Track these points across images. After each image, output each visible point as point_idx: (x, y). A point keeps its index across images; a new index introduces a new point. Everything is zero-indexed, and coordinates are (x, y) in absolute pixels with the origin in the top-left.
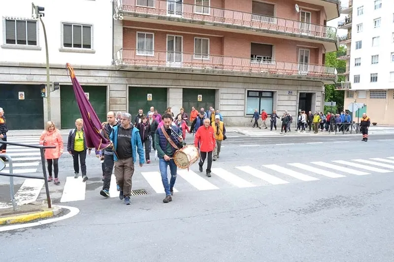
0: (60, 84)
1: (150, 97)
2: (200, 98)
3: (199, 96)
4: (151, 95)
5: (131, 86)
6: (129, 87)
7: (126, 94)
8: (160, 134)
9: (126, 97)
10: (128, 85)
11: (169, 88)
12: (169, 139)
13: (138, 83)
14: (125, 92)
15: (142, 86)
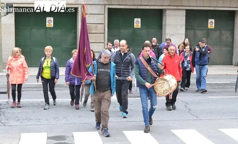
0: (14, 5)
1: (137, 23)
2: (211, 23)
3: (210, 20)
4: (139, 20)
5: (110, 7)
6: (109, 9)
7: (103, 19)
8: (140, 64)
9: (104, 24)
10: (107, 7)
11: (165, 9)
12: (149, 68)
13: (121, 3)
14: (103, 16)
15: (126, 7)
